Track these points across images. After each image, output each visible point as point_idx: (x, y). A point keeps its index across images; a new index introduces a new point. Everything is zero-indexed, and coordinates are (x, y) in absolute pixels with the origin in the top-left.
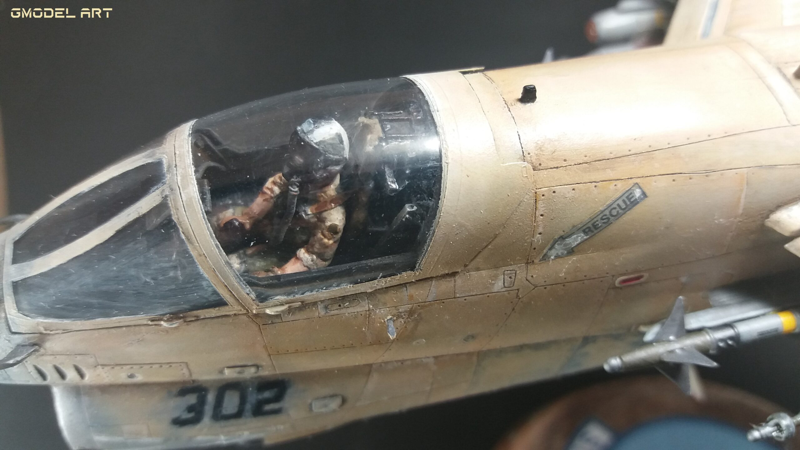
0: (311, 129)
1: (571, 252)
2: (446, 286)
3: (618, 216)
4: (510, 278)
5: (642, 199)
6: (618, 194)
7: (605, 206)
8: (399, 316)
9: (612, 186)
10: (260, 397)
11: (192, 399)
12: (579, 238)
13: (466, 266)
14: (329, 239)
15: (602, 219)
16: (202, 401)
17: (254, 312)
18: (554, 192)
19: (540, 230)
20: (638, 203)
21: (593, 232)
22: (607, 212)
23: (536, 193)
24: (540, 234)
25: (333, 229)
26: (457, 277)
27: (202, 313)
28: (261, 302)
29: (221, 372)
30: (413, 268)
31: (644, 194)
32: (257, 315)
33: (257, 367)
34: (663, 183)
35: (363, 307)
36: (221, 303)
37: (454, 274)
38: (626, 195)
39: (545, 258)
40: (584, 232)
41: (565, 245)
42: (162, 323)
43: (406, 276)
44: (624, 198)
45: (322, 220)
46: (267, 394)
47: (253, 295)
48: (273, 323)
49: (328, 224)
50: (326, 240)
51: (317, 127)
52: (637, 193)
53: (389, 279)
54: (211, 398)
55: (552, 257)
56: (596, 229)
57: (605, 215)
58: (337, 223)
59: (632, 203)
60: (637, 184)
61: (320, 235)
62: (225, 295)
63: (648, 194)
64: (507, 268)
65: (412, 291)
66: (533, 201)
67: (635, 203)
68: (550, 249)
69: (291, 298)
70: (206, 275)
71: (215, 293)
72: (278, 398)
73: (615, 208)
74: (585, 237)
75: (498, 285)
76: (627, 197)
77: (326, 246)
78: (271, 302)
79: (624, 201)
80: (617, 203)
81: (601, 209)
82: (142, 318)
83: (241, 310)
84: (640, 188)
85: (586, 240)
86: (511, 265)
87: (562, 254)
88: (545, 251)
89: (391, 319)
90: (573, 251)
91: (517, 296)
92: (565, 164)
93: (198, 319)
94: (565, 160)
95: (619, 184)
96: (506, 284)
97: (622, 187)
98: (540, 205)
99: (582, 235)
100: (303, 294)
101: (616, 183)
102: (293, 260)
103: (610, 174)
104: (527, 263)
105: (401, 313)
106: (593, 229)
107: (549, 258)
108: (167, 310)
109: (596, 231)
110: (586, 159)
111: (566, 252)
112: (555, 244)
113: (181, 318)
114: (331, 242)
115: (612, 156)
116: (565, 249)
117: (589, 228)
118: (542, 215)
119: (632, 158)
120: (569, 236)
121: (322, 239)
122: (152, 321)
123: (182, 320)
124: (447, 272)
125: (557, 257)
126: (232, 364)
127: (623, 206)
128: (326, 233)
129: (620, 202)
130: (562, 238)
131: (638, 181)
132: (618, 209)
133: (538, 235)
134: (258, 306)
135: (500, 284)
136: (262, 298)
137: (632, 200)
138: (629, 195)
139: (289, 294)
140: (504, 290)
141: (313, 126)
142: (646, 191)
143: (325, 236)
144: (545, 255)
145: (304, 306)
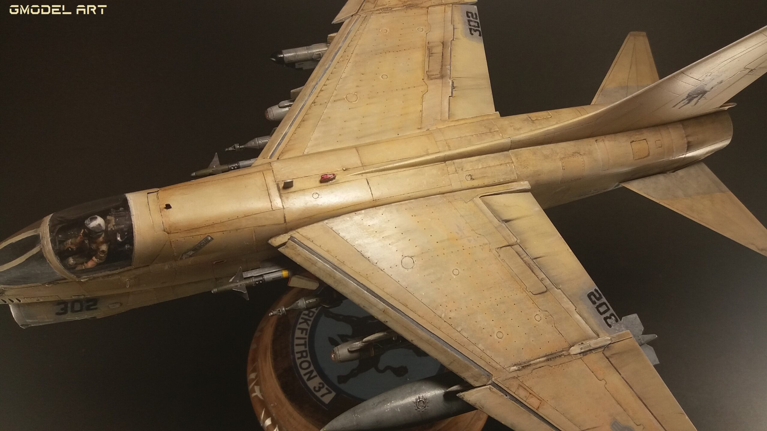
0: (89, 223)
2: (145, 269)
3: (204, 246)
4: (170, 265)
5: (212, 240)
6: (202, 239)
7: (198, 243)
8: (131, 279)
9: (199, 237)
10: (88, 304)
11: (63, 306)
12: (191, 253)
13: (151, 263)
14: (102, 254)
15: (198, 247)
16: (66, 307)
18: (177, 240)
23: (170, 241)
24: (176, 252)
25: (103, 252)
26: (150, 266)
27: (59, 282)
29: (72, 297)
30: (130, 265)
31: (212, 238)
32: (78, 282)
33: (84, 295)
34: (219, 234)
35: (117, 277)
36: (65, 279)
37: (148, 266)
38: (205, 239)
39: (181, 259)
41: (187, 255)
42: (46, 285)
43: (129, 268)
45: (99, 249)
46: (90, 303)
47: (75, 276)
48: (85, 283)
49: (101, 250)
50: (101, 255)
51: (91, 222)
52: (209, 238)
53: (123, 269)
54: (69, 305)
55: (184, 258)
56: (197, 249)
58: (104, 249)
61: (99, 253)
62: (65, 277)
63: (214, 238)
64: (168, 263)
65: (133, 271)
66: (170, 243)
67: (210, 241)
68: (182, 256)
69: (89, 276)
72: (95, 304)
73: (202, 243)
74: (194, 252)
76: (206, 240)
77: (102, 257)
78: (82, 278)
79: (205, 241)
80: (202, 242)
81: (197, 244)
82: (38, 284)
83: (72, 281)
84: (210, 237)
85: (194, 253)
86: (169, 261)
87: (188, 257)
88: (180, 257)
89: (128, 280)
90: (191, 256)
91: (175, 270)
92: (180, 231)
93: (58, 283)
94: (180, 230)
95: (202, 236)
96: (169, 267)
98: (172, 245)
99: (192, 251)
100: (93, 275)
101: (200, 235)
102: (91, 260)
103: (198, 233)
104: (175, 261)
107: (183, 258)
108: (46, 282)
110: (188, 229)
112: (183, 254)
114: (103, 255)
115: (198, 227)
117: (194, 249)
118: (174, 247)
119: (206, 227)
120: (188, 252)
121: (100, 255)
122: (42, 285)
123: (52, 284)
124: (145, 265)
125: (186, 258)
126: (75, 295)
127: (205, 242)
128: (101, 253)
129: (203, 241)
130: (185, 253)
131: (209, 234)
132: (203, 243)
134: (78, 279)
135: (167, 267)
136: (78, 277)
137: (208, 240)
139: (87, 276)
140: (169, 269)
141: (90, 222)
142: (212, 237)
145: (95, 278)
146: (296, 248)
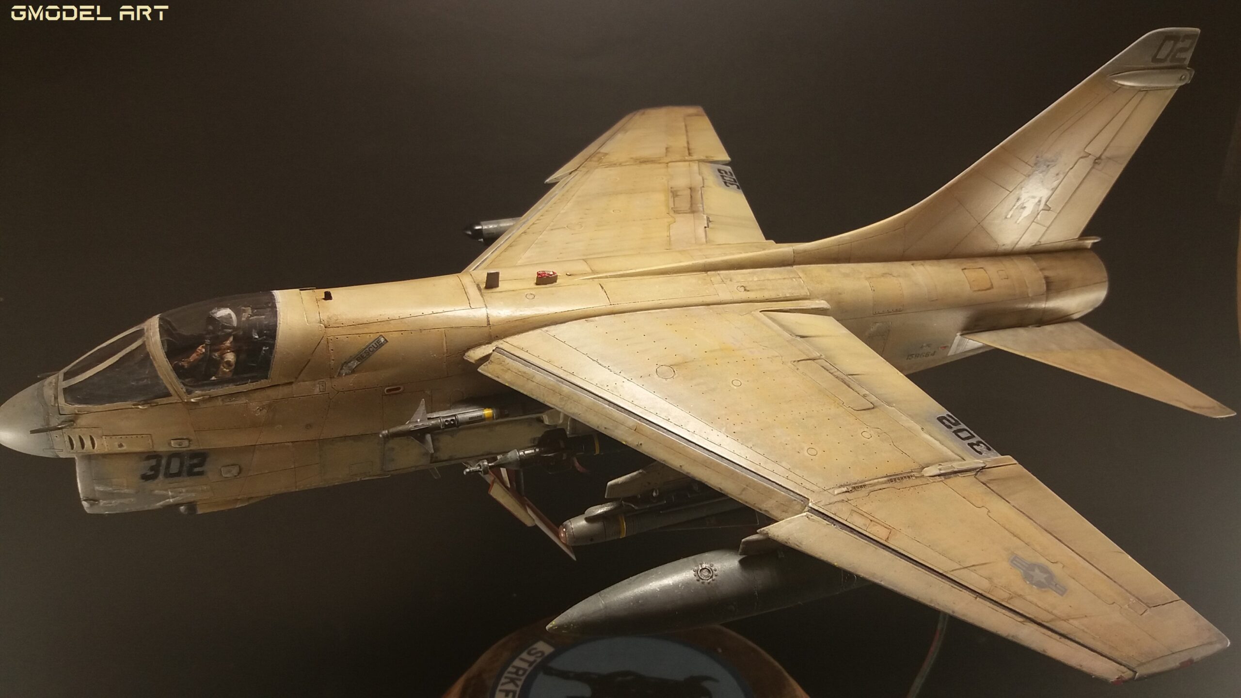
0: (216, 311)
1: (353, 371)
2: (286, 390)
3: (373, 352)
4: (323, 386)
5: (385, 343)
6: (371, 341)
8: (263, 408)
9: (368, 337)
10: (191, 463)
11: (153, 462)
12: (354, 364)
13: (296, 378)
15: (365, 353)
16: (159, 464)
17: (186, 401)
18: (337, 338)
19: (333, 358)
20: (383, 345)
21: (361, 360)
22: (367, 349)
23: (327, 339)
24: (333, 360)
26: (293, 385)
27: (159, 401)
28: (189, 394)
29: (170, 444)
30: (266, 378)
31: (385, 340)
32: (187, 402)
34: (396, 335)
35: (242, 401)
36: (168, 395)
37: (291, 383)
38: (376, 341)
39: (340, 375)
40: (357, 359)
41: (349, 367)
42: (140, 406)
43: (263, 383)
44: (375, 342)
45: (222, 359)
46: (195, 461)
47: (185, 390)
48: (195, 409)
49: (226, 360)
50: (225, 370)
51: (219, 311)
52: (382, 340)
53: (254, 383)
54: (163, 462)
55: (344, 375)
56: (364, 358)
57: (366, 351)
58: (231, 360)
59: (379, 345)
60: (381, 335)
61: (222, 367)
62: (172, 391)
63: (388, 340)
64: (320, 381)
65: (269, 392)
66: (326, 343)
67: (382, 345)
68: (341, 369)
69: (204, 393)
70: (161, 377)
71: (166, 388)
72: (201, 464)
73: (371, 347)
74: (359, 363)
75: (317, 391)
76: (377, 342)
77: (225, 373)
78: (193, 395)
79: (375, 343)
81: (364, 347)
82: (128, 404)
83: (178, 400)
84: (383, 337)
85: (360, 364)
86: (322, 379)
87: (349, 372)
88: (339, 371)
89: (258, 409)
90: (354, 371)
91: (329, 398)
92: (342, 325)
93: (157, 404)
95: (371, 335)
96: (321, 390)
97: (373, 337)
98: (330, 345)
99: (357, 361)
100: (210, 390)
101: (369, 335)
103: (366, 331)
104: (331, 378)
105: (264, 405)
106: (361, 358)
107: (342, 375)
108: (142, 399)
109: (363, 360)
110: (354, 324)
111: (350, 372)
112: (342, 367)
113: (148, 403)
114: (228, 370)
115: (368, 322)
116: (350, 370)
117: (359, 357)
118: (332, 350)
119: (379, 323)
120: (349, 362)
121: (223, 369)
122: (134, 405)
123: (149, 405)
124: (286, 381)
125: (346, 374)
126: (175, 437)
127: (376, 347)
128: (225, 365)
129: (373, 344)
130: (346, 363)
131: (381, 334)
132: (373, 347)
133: (332, 361)
134: (187, 397)
135: (318, 389)
136: (189, 392)
137: (380, 343)
138: (377, 340)
139: (202, 390)
140: (321, 393)
142: (386, 338)
143: (225, 368)
144: (339, 373)
145: (211, 398)
146: (504, 362)
